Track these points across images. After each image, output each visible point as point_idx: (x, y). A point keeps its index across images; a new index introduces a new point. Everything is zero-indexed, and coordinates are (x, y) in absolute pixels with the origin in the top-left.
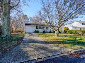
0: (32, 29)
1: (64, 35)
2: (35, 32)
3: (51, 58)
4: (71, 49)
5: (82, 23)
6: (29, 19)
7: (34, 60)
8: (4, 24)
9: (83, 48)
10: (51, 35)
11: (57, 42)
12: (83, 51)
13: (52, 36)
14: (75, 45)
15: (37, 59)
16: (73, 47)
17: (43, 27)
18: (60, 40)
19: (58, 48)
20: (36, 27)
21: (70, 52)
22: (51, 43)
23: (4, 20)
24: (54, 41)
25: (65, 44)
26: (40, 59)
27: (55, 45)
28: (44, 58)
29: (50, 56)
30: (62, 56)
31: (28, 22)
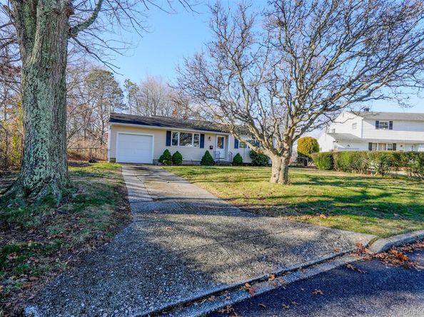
0: (149, 145)
1: (308, 176)
2: (160, 160)
3: (305, 276)
4: (370, 237)
5: (377, 122)
6: (126, 94)
7: (239, 286)
8: (37, 117)
9: (411, 231)
10: (249, 174)
11: (292, 207)
12: (415, 242)
13: (255, 180)
14: (376, 219)
15: (250, 283)
16: (370, 228)
17: (203, 136)
18: (305, 200)
19: (312, 233)
20: (169, 133)
21: (367, 246)
22: (271, 212)
23: (35, 99)
24: (275, 201)
25: (334, 214)
26: (259, 281)
27: (292, 219)
28: (276, 276)
29: (295, 270)
30: (343, 267)
31: (121, 105)
